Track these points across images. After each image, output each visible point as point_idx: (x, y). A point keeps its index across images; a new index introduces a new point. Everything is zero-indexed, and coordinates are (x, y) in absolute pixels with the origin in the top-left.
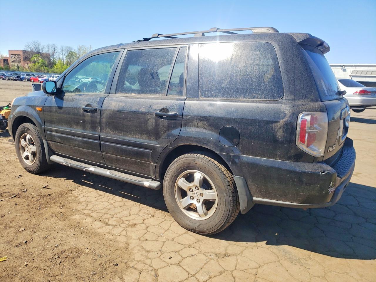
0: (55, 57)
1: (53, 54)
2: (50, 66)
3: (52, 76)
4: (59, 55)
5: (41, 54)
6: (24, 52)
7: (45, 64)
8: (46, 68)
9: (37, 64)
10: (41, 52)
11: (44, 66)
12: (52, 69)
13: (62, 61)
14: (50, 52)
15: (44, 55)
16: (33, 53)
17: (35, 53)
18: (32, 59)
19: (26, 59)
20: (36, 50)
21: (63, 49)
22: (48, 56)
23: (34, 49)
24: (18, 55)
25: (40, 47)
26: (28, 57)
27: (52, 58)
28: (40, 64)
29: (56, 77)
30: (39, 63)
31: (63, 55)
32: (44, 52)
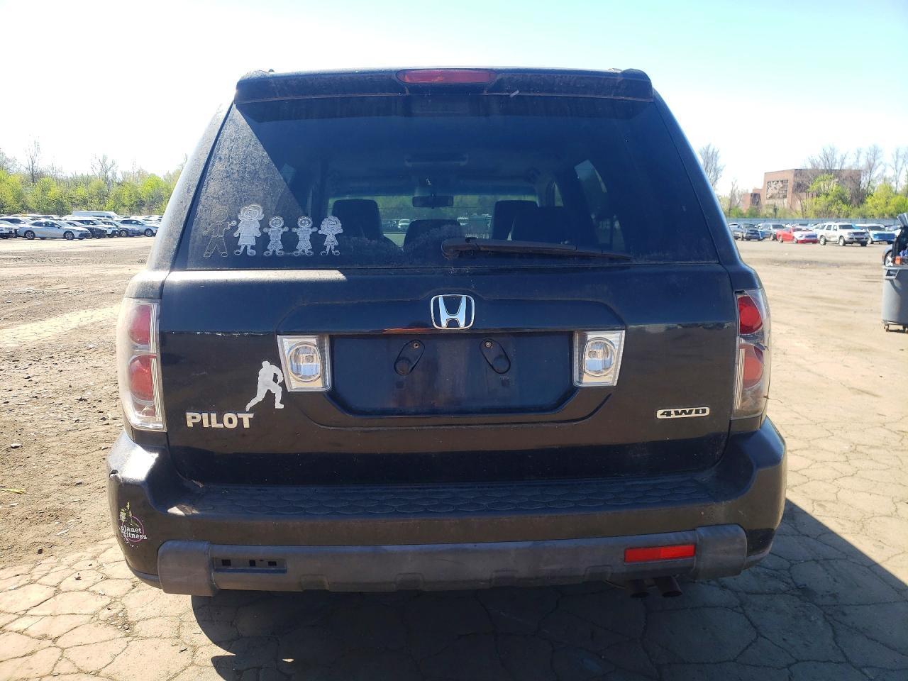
0: (874, 175)
1: (871, 167)
2: (854, 202)
3: (826, 227)
4: (884, 171)
5: (837, 174)
6: (798, 172)
7: (843, 197)
8: (845, 208)
9: (823, 198)
10: (837, 168)
11: (839, 201)
12: (859, 207)
13: (894, 184)
14: (862, 164)
15: (844, 175)
16: (815, 174)
17: (823, 172)
18: (813, 187)
19: (800, 188)
20: (825, 164)
21: (900, 154)
22: (855, 177)
23: (822, 163)
24: (782, 181)
25: (838, 157)
26: (804, 185)
27: (864, 180)
28: (830, 198)
29: (835, 228)
30: (827, 195)
31: (899, 168)
32: (845, 166)
